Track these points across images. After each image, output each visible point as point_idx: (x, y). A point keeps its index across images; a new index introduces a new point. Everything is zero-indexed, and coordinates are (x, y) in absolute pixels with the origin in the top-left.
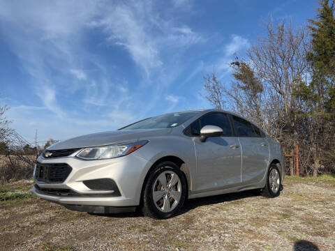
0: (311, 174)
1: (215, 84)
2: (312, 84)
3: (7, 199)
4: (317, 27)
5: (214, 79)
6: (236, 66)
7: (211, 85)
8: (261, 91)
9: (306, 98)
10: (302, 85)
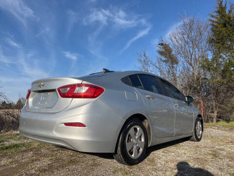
0: (212, 121)
1: (145, 58)
2: (213, 59)
3: (7, 148)
4: (215, 20)
5: (145, 55)
6: (162, 47)
7: (142, 59)
8: (177, 63)
9: (209, 69)
10: (207, 60)
